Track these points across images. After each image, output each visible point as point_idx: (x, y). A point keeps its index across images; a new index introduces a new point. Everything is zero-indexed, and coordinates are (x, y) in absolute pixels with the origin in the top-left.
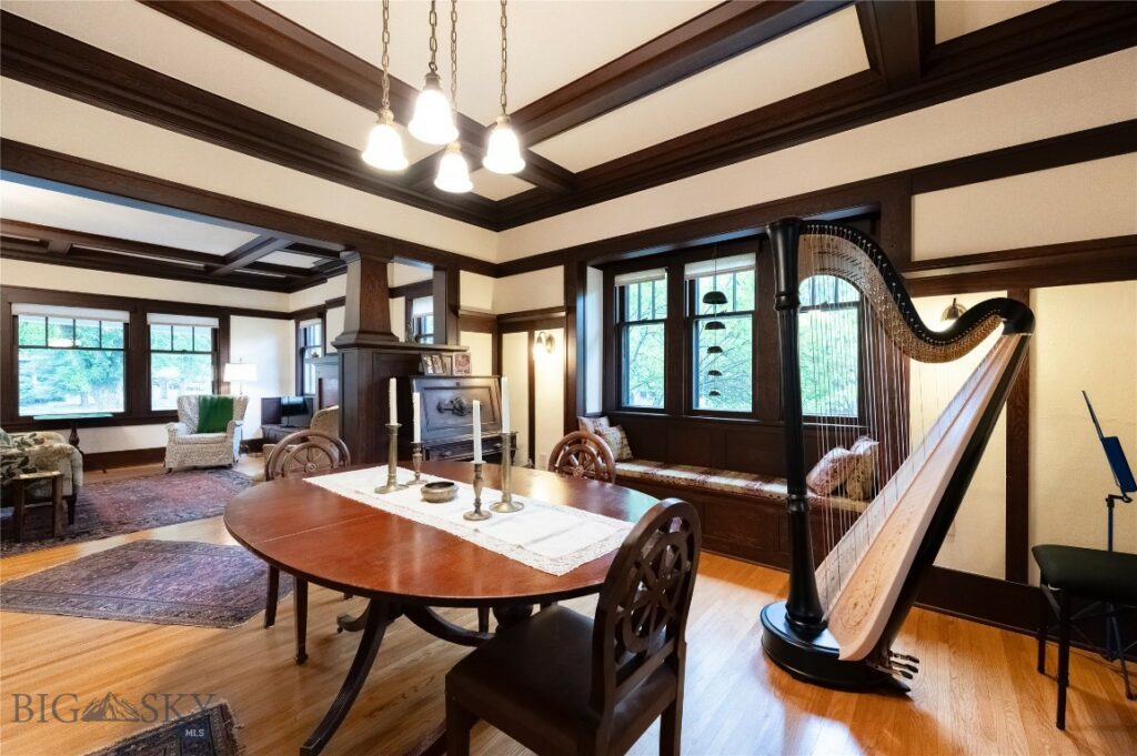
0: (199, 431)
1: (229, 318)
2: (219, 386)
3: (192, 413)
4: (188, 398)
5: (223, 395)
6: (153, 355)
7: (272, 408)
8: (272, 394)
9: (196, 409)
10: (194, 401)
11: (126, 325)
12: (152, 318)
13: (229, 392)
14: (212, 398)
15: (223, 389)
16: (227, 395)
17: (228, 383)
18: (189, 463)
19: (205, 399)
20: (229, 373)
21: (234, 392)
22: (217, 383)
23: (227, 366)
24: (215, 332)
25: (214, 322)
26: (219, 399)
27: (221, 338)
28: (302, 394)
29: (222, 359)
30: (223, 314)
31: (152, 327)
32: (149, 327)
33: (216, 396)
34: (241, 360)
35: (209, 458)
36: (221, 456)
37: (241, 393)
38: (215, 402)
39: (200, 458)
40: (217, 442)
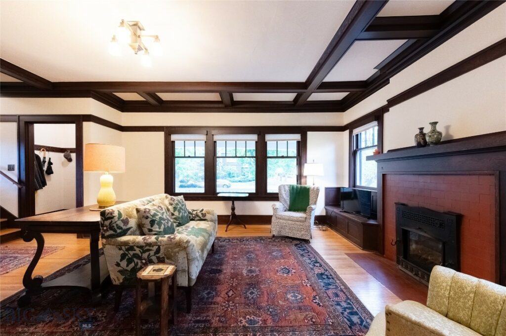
0: (290, 210)
1: (307, 133)
2: (300, 179)
3: (285, 196)
4: (284, 186)
5: (303, 185)
6: (269, 160)
7: (332, 194)
8: (333, 185)
9: (288, 194)
10: (287, 188)
11: (256, 142)
12: (268, 137)
13: (306, 184)
14: (297, 187)
15: (303, 180)
16: (306, 186)
17: (306, 177)
18: (284, 233)
19: (293, 187)
20: (307, 170)
21: (309, 183)
22: (300, 177)
23: (305, 165)
24: (298, 143)
25: (298, 137)
26: (301, 187)
27: (302, 146)
28: (354, 186)
29: (303, 161)
30: (303, 131)
31: (268, 142)
32: (266, 142)
33: (299, 186)
34: (314, 161)
35: (295, 232)
36: (303, 232)
37: (314, 184)
38: (299, 190)
39: (290, 231)
40: (301, 221)
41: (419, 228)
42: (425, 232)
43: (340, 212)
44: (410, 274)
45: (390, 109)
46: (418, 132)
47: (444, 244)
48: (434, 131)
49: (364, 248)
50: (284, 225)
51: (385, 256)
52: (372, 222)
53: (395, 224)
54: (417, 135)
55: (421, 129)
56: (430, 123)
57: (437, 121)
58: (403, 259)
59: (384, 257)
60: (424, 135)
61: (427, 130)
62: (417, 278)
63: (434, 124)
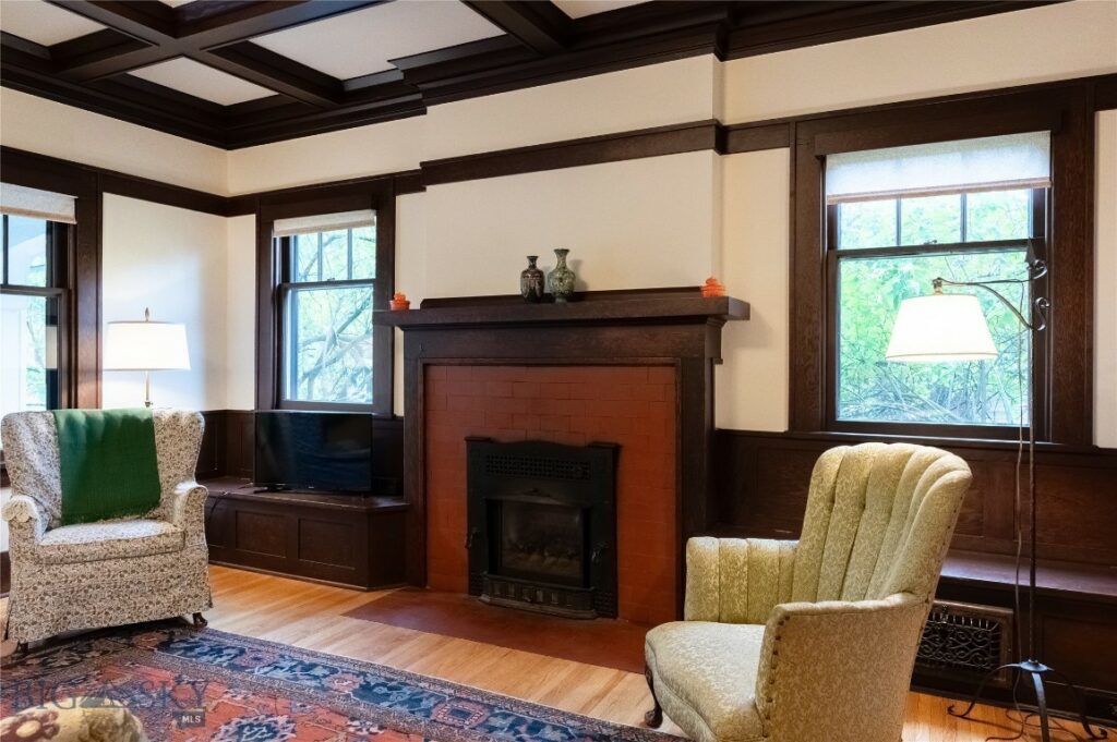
0: (68, 519)
1: (100, 198)
2: (72, 386)
3: (40, 461)
4: (28, 418)
10: (44, 428)
14: (89, 419)
18: (82, 619)
19: (71, 420)
22: (69, 375)
25: (60, 205)
26: (109, 420)
28: (278, 402)
29: (83, 308)
34: (147, 311)
35: (140, 601)
36: (177, 592)
37: (148, 404)
38: (100, 430)
39: (117, 602)
40: (165, 551)
41: (536, 491)
42: (549, 496)
43: (256, 492)
44: (516, 604)
45: (429, 188)
46: (526, 265)
47: (586, 515)
48: (563, 268)
49: (372, 586)
50: (85, 582)
51: (428, 587)
52: (384, 503)
53: (464, 495)
54: (525, 272)
55: (533, 259)
56: (556, 251)
57: (565, 248)
58: (490, 576)
59: (430, 591)
60: (540, 273)
61: (548, 263)
62: (536, 607)
63: (562, 253)
